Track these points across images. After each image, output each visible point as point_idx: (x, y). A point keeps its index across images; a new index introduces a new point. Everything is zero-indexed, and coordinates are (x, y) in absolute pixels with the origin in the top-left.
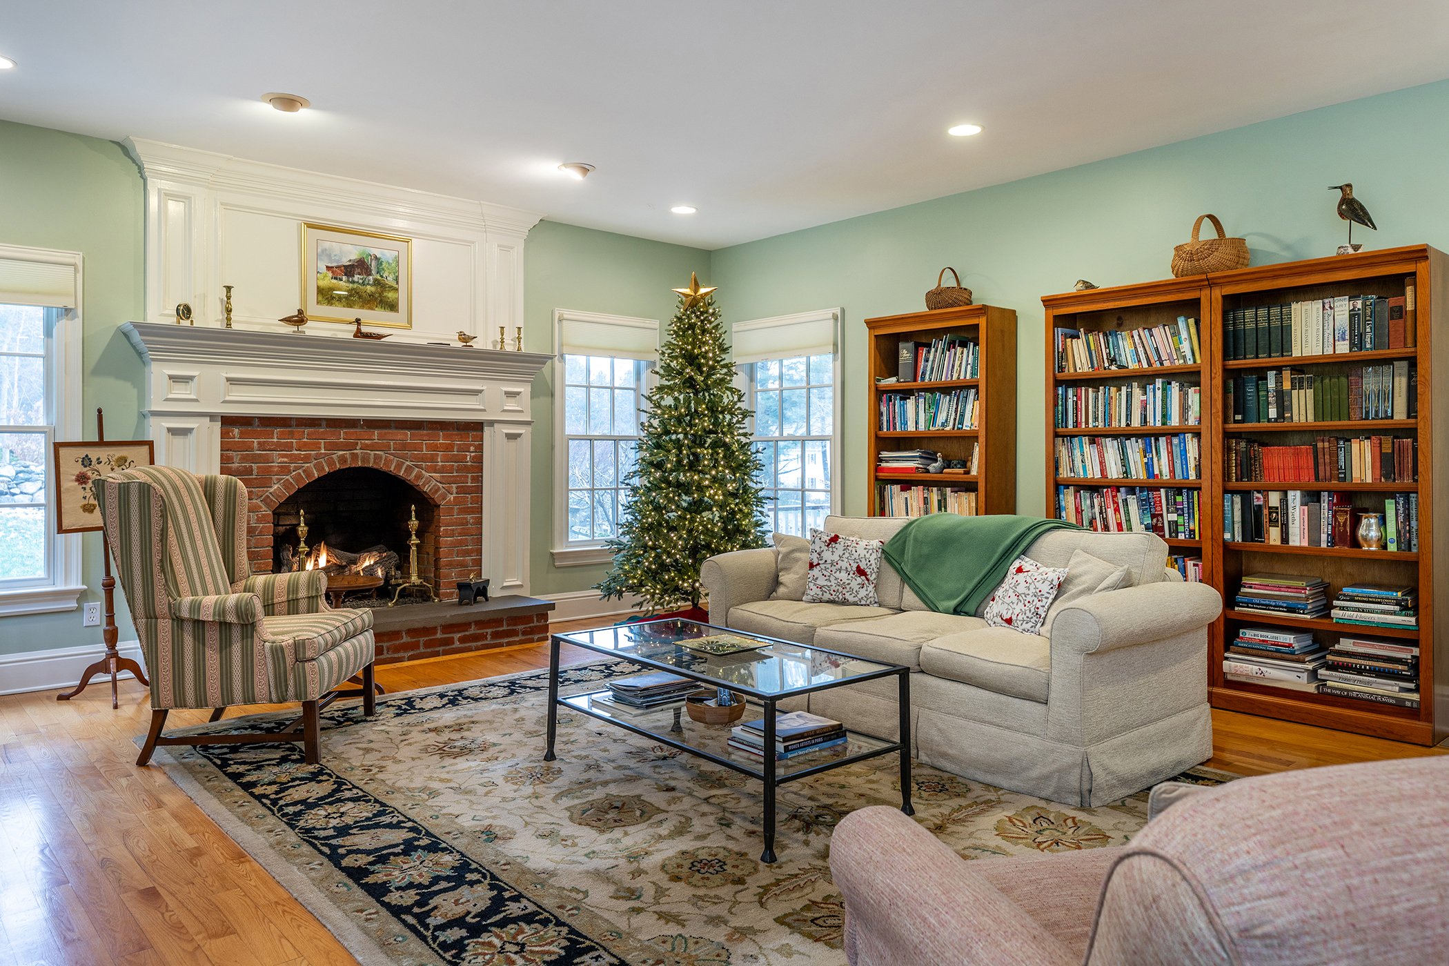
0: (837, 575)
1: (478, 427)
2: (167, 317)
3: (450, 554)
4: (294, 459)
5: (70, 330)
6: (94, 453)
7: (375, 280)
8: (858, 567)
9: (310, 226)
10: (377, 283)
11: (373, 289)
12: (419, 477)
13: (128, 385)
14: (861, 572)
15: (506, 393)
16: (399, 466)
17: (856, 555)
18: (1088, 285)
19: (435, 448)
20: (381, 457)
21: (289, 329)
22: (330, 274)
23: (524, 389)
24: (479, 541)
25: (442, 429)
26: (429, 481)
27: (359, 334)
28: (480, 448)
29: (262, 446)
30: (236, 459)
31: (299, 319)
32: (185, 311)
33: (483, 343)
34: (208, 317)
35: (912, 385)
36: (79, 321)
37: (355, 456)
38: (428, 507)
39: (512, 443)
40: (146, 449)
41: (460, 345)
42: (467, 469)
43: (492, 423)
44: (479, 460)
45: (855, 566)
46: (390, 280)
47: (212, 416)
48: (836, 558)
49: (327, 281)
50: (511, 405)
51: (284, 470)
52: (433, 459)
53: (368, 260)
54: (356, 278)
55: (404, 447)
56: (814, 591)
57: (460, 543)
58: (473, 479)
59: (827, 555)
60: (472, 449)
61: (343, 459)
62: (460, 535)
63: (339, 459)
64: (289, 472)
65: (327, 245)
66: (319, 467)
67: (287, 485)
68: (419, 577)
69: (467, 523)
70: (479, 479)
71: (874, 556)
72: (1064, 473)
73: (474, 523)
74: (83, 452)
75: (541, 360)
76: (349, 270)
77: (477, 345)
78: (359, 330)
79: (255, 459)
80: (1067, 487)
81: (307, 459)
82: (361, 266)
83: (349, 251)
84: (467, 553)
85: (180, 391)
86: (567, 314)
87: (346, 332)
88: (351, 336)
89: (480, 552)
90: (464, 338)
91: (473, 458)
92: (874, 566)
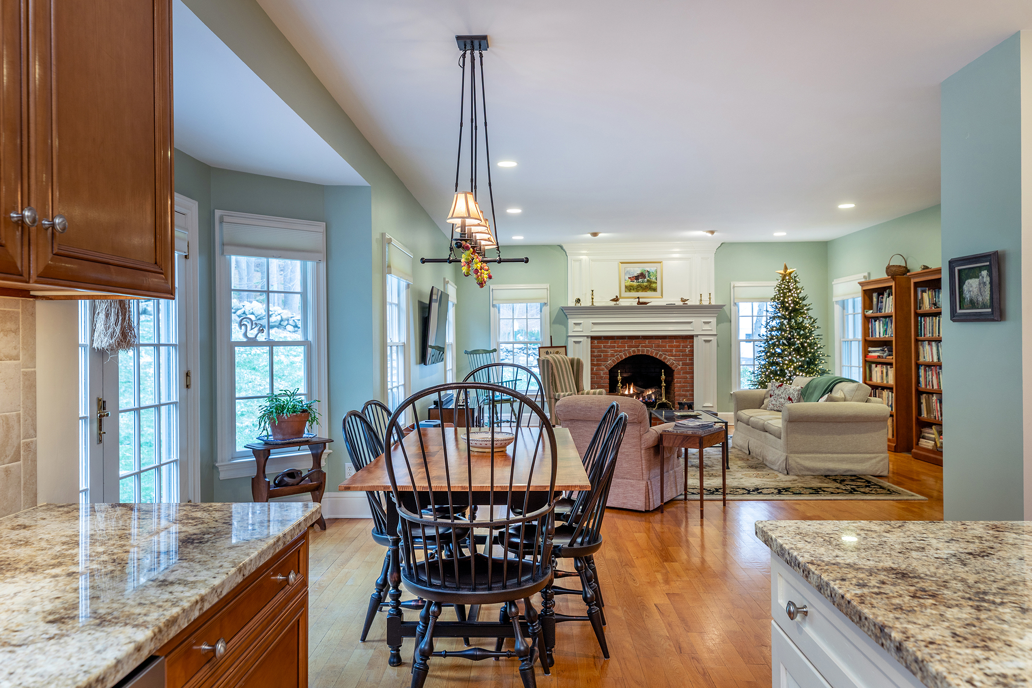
0: (780, 400)
1: (691, 337)
2: (571, 303)
3: (679, 391)
4: (616, 351)
5: (546, 309)
6: (549, 350)
7: (647, 280)
8: (789, 397)
9: (622, 263)
10: (648, 281)
11: (647, 284)
12: (665, 358)
13: (563, 326)
14: (790, 399)
15: (704, 322)
16: (657, 354)
17: (789, 392)
18: (926, 267)
19: (672, 346)
20: (649, 350)
21: (613, 304)
22: (630, 280)
23: (713, 321)
24: (693, 386)
25: (675, 339)
26: (670, 360)
27: (639, 303)
28: (692, 346)
29: (605, 347)
30: (596, 352)
31: (616, 300)
32: (578, 301)
33: (693, 301)
34: (586, 303)
35: (878, 314)
36: (549, 306)
37: (639, 350)
38: (670, 372)
39: (708, 344)
40: (564, 348)
41: (681, 303)
42: (687, 355)
43: (697, 336)
44: (692, 351)
45: (788, 397)
46: (653, 279)
47: (587, 337)
48: (780, 393)
49: (629, 283)
50: (707, 327)
51: (613, 356)
52: (671, 351)
53: (644, 273)
54: (640, 280)
55: (659, 346)
56: (771, 406)
57: (684, 387)
58: (690, 360)
59: (777, 392)
60: (689, 347)
61: (634, 351)
62: (684, 383)
63: (633, 351)
64: (614, 357)
65: (628, 269)
66: (625, 354)
67: (614, 361)
68: (666, 399)
69: (687, 378)
70: (692, 360)
71: (797, 393)
72: (921, 359)
73: (690, 378)
74: (546, 350)
75: (720, 307)
76: (637, 278)
77: (689, 303)
78: (639, 301)
79: (602, 351)
80: (922, 365)
81: (620, 351)
82: (642, 275)
83: (637, 270)
84: (687, 391)
85: (578, 328)
86: (738, 284)
87: (634, 303)
88: (635, 304)
89: (693, 391)
90: (683, 300)
91: (689, 351)
92: (796, 397)
